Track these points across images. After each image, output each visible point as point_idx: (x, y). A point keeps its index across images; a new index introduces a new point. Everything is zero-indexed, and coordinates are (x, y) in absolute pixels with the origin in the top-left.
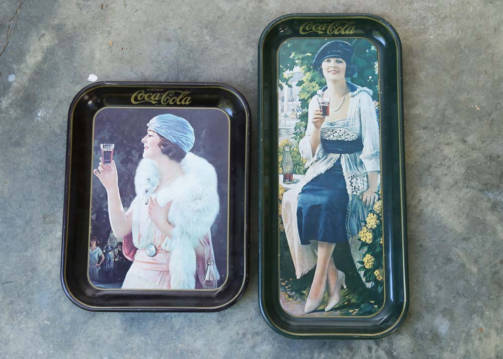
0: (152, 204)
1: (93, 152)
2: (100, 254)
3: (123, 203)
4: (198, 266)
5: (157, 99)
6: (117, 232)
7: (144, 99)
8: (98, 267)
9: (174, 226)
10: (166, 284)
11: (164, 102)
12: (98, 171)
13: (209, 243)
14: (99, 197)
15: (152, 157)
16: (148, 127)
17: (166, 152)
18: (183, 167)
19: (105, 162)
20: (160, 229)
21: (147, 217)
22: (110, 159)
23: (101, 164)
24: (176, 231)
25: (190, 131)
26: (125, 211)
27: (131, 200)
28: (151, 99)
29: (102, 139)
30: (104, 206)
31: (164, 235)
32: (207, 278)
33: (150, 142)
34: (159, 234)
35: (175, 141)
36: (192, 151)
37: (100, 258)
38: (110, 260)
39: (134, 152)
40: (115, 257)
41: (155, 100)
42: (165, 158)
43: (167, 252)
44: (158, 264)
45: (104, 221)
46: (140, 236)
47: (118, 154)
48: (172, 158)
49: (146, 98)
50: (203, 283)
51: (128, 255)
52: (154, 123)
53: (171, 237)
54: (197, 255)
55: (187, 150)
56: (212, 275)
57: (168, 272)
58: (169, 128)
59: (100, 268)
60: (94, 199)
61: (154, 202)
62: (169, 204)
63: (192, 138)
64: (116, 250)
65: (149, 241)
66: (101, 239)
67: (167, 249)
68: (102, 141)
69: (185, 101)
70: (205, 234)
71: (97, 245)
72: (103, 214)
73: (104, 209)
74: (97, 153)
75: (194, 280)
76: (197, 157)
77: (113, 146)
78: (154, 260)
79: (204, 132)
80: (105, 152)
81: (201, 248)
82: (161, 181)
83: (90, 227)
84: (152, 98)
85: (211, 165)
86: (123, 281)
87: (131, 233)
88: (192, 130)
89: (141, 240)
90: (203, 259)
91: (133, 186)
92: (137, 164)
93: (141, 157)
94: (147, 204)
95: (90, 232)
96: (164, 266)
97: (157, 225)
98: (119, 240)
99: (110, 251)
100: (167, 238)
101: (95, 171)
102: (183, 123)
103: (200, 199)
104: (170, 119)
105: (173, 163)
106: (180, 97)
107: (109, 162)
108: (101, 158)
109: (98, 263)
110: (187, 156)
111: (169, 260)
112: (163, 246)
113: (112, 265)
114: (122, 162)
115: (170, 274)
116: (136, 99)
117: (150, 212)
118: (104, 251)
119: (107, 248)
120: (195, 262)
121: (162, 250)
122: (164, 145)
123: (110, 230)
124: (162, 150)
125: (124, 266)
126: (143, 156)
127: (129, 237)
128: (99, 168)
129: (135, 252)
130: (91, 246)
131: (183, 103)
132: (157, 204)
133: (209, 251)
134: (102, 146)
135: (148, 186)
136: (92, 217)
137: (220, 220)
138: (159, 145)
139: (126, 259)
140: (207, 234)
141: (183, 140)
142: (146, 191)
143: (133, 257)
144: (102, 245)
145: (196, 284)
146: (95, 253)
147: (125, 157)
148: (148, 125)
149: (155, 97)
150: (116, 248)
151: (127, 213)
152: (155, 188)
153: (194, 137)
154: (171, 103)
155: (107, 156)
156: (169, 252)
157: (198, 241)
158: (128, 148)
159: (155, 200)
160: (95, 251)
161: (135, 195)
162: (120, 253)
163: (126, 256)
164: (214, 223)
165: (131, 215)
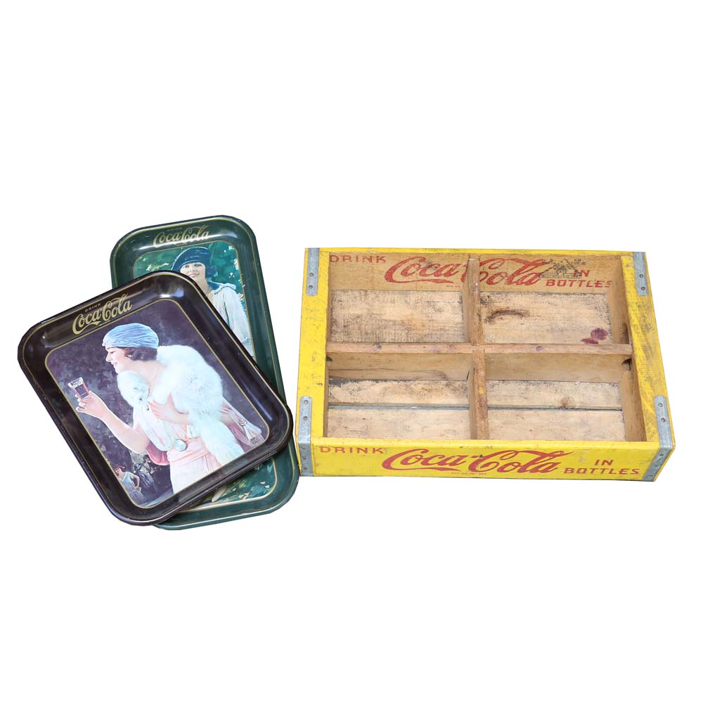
0: (154, 407)
1: (66, 395)
2: (132, 477)
3: (125, 421)
4: (234, 433)
5: (98, 318)
6: (136, 449)
7: (86, 325)
8: (138, 489)
9: (188, 413)
10: (215, 464)
11: (106, 318)
12: (80, 407)
13: (230, 409)
14: (97, 429)
15: (126, 368)
16: (104, 347)
17: (137, 358)
18: (162, 362)
19: (83, 397)
20: (175, 423)
21: (156, 420)
22: (85, 391)
23: (79, 400)
24: (192, 416)
25: (148, 330)
26: (132, 426)
27: (131, 414)
28: (92, 322)
29: (66, 379)
30: (107, 434)
31: (183, 426)
32: (250, 437)
33: (115, 357)
34: (177, 428)
35: (139, 345)
36: (160, 344)
37: (135, 480)
38: (146, 476)
39: (105, 374)
40: (150, 471)
41: (97, 320)
42: (139, 363)
43: (196, 438)
44: (194, 453)
45: (116, 446)
46: (161, 440)
47: (90, 383)
48: (146, 359)
49: (87, 323)
50: (249, 443)
51: (160, 461)
52: (108, 341)
53: (191, 424)
54: (226, 424)
55: (155, 346)
56: (253, 432)
57: (209, 453)
58: (125, 337)
59: (140, 488)
60: (93, 433)
61: (154, 404)
62: (170, 398)
63: (153, 334)
64: (146, 465)
65: (172, 438)
66: (125, 463)
67: (194, 435)
68: (67, 380)
69: (126, 307)
70: (221, 403)
71: (123, 471)
72: (111, 441)
73: (110, 437)
74: (68, 393)
75: (239, 446)
76: (168, 347)
77: (81, 380)
78: (188, 452)
79: (161, 324)
80: (76, 388)
81: (225, 416)
82: (148, 383)
83: (106, 460)
84: (93, 319)
85: (186, 347)
86: (171, 486)
87: (151, 442)
88: (149, 328)
89: (164, 441)
90: (235, 424)
91: (124, 402)
92: (115, 382)
93: (115, 374)
94: (148, 409)
95: (109, 463)
96: (202, 451)
97: (171, 421)
98: (143, 455)
99: (140, 468)
100: (187, 427)
101: (77, 409)
102: (135, 327)
103: (196, 378)
104: (122, 330)
105: (150, 363)
106: (120, 305)
107: (87, 394)
108: (76, 396)
109: (136, 485)
110: (158, 351)
111: (203, 444)
112: (189, 435)
113: (151, 479)
114: (100, 388)
115: (213, 454)
116: (78, 329)
117: (156, 415)
118: (135, 472)
119: (136, 467)
120: (229, 431)
121: (190, 439)
122: (131, 353)
123: (128, 452)
124: (131, 358)
125: (163, 474)
126: (117, 371)
127: (151, 446)
128: (80, 404)
129: (166, 456)
130: (118, 475)
131: (125, 310)
132: (158, 404)
133: (235, 415)
134: (69, 385)
135: (140, 394)
136: (102, 450)
137: (227, 385)
138: (126, 355)
139: (161, 466)
140: (223, 402)
141: (146, 340)
142: (141, 399)
143: (166, 460)
144: (128, 467)
145: (243, 448)
146: (126, 478)
147: (99, 381)
148: (103, 345)
149: (95, 317)
150: (145, 462)
151: (134, 427)
152: (147, 393)
153: (154, 333)
154: (114, 316)
155: (80, 390)
156: (198, 437)
157: (219, 413)
158: (97, 374)
159: (154, 402)
160: (125, 478)
161: (132, 409)
162: (152, 465)
163: (160, 464)
164: (223, 390)
165: (139, 427)
